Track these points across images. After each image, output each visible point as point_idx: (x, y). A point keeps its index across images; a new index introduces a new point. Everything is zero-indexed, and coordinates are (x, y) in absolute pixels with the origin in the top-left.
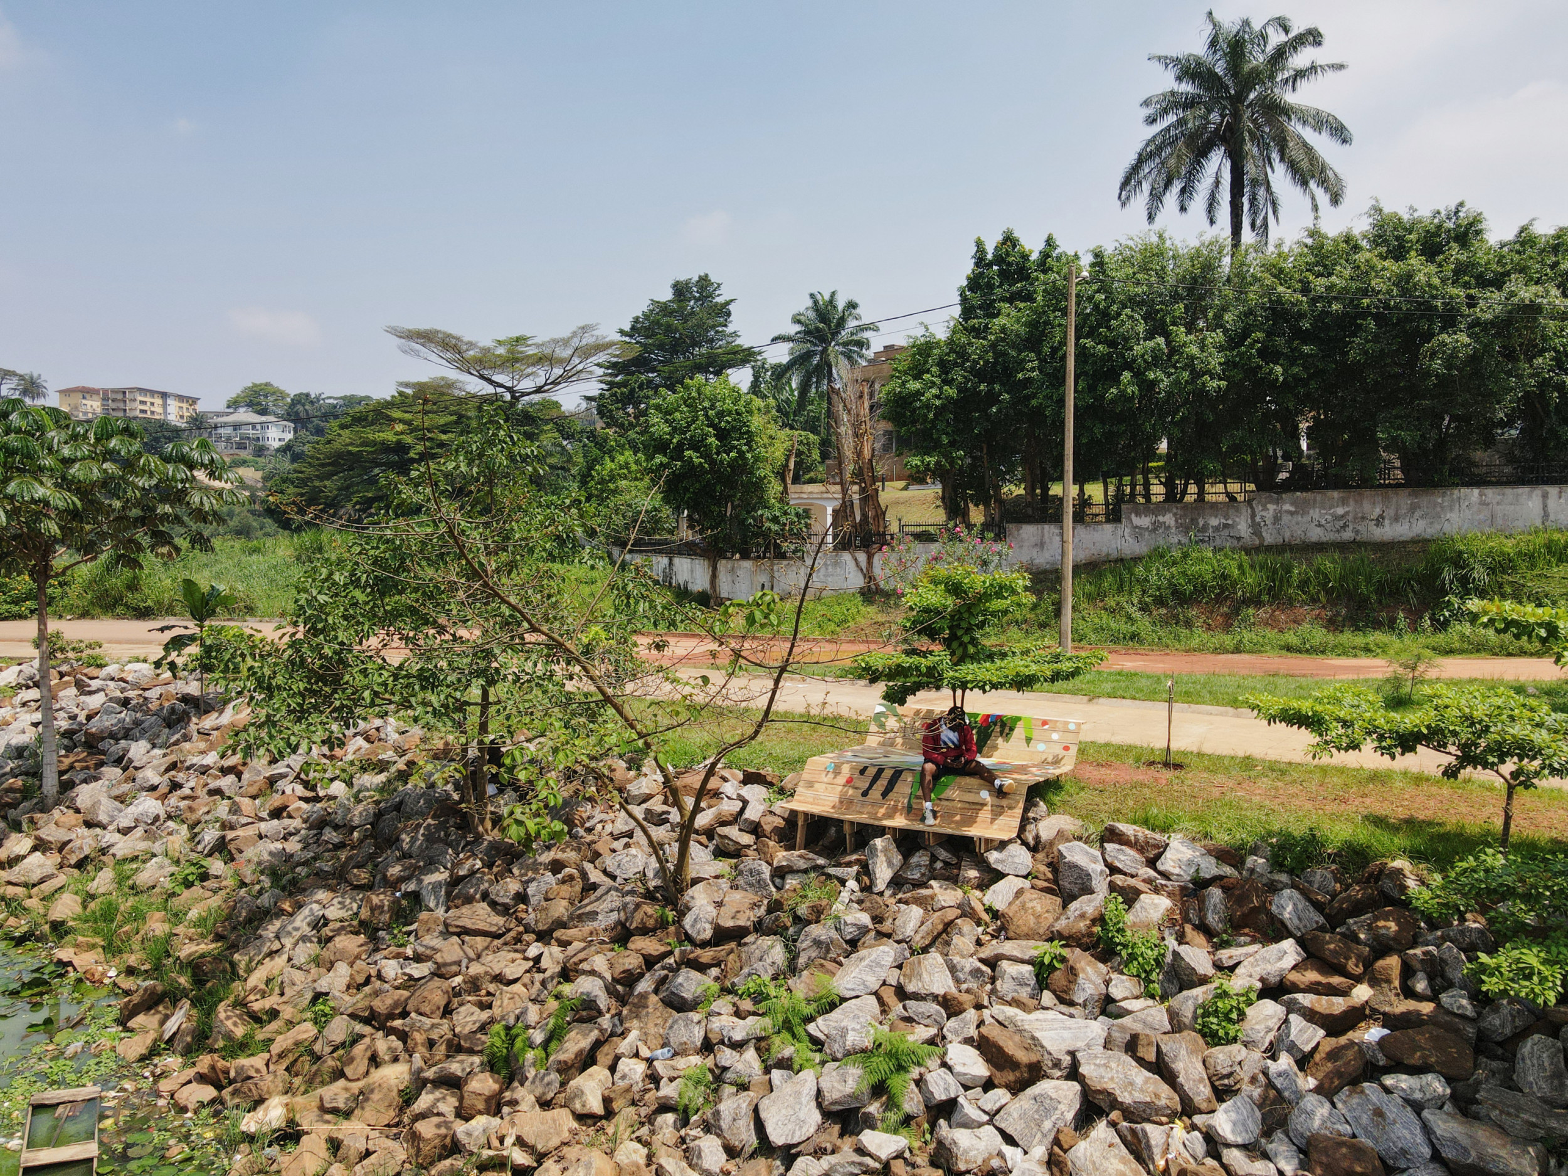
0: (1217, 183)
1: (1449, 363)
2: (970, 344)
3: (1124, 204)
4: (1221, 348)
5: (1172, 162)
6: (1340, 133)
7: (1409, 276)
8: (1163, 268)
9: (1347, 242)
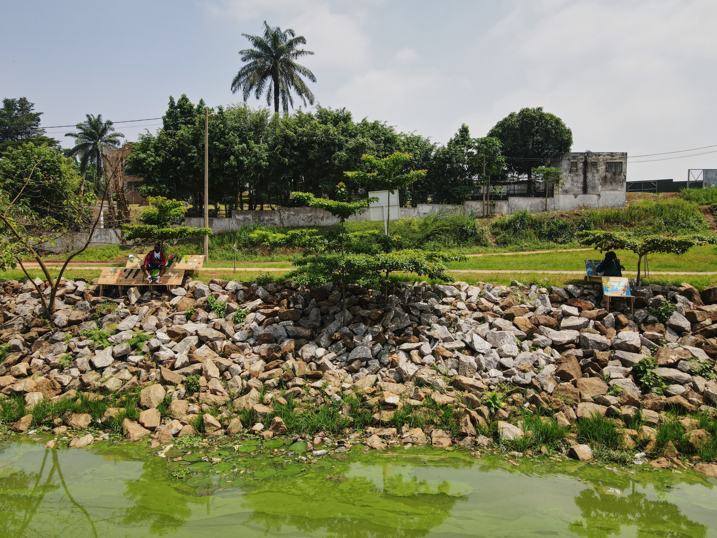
0: (270, 89)
1: (340, 161)
2: (168, 140)
3: (234, 92)
4: (266, 150)
5: (252, 78)
6: (312, 77)
7: (328, 130)
8: (246, 118)
9: (309, 116)
